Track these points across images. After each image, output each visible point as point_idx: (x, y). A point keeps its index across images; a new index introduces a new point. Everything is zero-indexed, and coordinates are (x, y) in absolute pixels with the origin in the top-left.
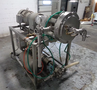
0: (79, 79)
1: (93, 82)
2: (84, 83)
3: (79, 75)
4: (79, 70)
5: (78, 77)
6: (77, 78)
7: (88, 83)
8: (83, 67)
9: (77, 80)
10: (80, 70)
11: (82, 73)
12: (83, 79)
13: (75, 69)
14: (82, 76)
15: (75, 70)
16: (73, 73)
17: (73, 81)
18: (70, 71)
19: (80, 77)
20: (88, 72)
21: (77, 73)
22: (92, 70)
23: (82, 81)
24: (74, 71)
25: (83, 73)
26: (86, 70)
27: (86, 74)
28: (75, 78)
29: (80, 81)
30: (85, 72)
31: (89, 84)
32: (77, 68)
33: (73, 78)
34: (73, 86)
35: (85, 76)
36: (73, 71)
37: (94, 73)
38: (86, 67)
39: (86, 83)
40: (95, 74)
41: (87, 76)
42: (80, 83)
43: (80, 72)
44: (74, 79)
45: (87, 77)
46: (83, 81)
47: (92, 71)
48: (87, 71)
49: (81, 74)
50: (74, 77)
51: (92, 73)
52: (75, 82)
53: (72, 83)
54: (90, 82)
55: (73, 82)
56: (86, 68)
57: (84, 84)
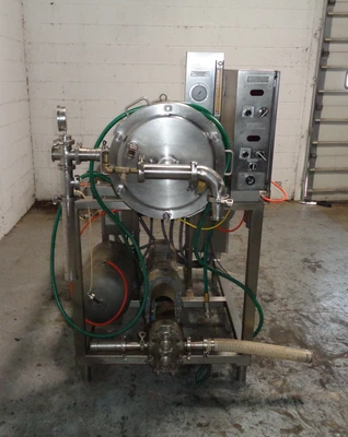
0: (277, 430)
3: (296, 416)
4: (315, 401)
5: (278, 420)
6: (270, 422)
9: (260, 427)
10: (322, 403)
11: (319, 419)
13: (300, 389)
14: (304, 424)
15: (294, 393)
16: (272, 400)
17: (237, 422)
18: (267, 388)
19: (288, 426)
21: (290, 406)
24: (285, 396)
25: (323, 422)
28: (257, 420)
32: (321, 390)
33: (250, 415)
36: (281, 393)
43: (314, 411)
44: (250, 417)
49: (309, 418)
50: (257, 413)
52: (242, 430)
53: (228, 427)
55: (237, 426)
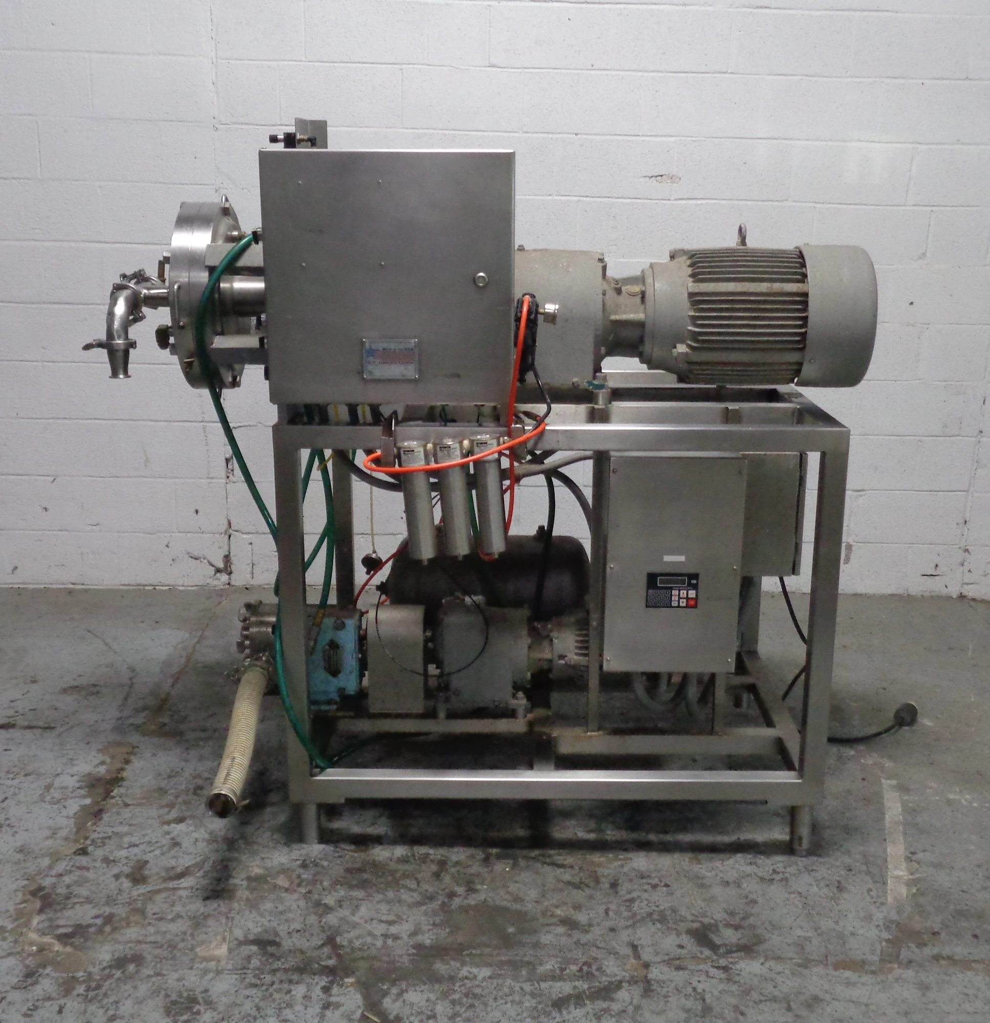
0: (148, 857)
1: (20, 896)
2: (99, 853)
3: (171, 884)
4: (206, 917)
5: (173, 863)
6: (173, 853)
7: (61, 867)
8: (193, 980)
9: (165, 841)
10: (196, 925)
11: (151, 909)
12: (116, 870)
13: (252, 905)
14: (143, 889)
15: (243, 893)
16: (232, 865)
17: (190, 821)
18: (273, 864)
19: (152, 870)
20: (104, 953)
21: (205, 882)
22: (72, 1004)
23: (123, 853)
24: (238, 880)
25: (142, 912)
26: (138, 959)
27: (109, 919)
28: (186, 843)
29: (135, 850)
30: (132, 933)
31: (50, 867)
32: (239, 934)
33: (202, 835)
34: (164, 802)
35: (110, 900)
36: (249, 878)
37: (31, 976)
38: (160, 1001)
39: (83, 860)
40: (29, 975)
41: (95, 912)
42: (126, 839)
43: (178, 908)
44: (195, 835)
45: (88, 900)
46: (107, 861)
47: (67, 988)
48: (121, 949)
49: (159, 898)
50: (201, 844)
51: (55, 964)
52: (168, 823)
53: (181, 811)
54: (47, 882)
55: (180, 820)
56: (143, 989)
57: (90, 849)
